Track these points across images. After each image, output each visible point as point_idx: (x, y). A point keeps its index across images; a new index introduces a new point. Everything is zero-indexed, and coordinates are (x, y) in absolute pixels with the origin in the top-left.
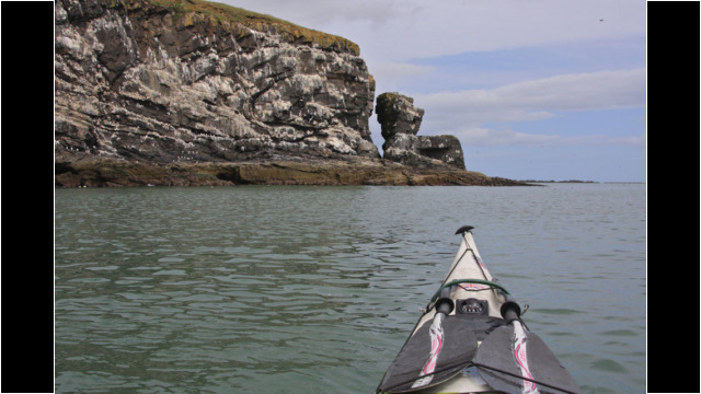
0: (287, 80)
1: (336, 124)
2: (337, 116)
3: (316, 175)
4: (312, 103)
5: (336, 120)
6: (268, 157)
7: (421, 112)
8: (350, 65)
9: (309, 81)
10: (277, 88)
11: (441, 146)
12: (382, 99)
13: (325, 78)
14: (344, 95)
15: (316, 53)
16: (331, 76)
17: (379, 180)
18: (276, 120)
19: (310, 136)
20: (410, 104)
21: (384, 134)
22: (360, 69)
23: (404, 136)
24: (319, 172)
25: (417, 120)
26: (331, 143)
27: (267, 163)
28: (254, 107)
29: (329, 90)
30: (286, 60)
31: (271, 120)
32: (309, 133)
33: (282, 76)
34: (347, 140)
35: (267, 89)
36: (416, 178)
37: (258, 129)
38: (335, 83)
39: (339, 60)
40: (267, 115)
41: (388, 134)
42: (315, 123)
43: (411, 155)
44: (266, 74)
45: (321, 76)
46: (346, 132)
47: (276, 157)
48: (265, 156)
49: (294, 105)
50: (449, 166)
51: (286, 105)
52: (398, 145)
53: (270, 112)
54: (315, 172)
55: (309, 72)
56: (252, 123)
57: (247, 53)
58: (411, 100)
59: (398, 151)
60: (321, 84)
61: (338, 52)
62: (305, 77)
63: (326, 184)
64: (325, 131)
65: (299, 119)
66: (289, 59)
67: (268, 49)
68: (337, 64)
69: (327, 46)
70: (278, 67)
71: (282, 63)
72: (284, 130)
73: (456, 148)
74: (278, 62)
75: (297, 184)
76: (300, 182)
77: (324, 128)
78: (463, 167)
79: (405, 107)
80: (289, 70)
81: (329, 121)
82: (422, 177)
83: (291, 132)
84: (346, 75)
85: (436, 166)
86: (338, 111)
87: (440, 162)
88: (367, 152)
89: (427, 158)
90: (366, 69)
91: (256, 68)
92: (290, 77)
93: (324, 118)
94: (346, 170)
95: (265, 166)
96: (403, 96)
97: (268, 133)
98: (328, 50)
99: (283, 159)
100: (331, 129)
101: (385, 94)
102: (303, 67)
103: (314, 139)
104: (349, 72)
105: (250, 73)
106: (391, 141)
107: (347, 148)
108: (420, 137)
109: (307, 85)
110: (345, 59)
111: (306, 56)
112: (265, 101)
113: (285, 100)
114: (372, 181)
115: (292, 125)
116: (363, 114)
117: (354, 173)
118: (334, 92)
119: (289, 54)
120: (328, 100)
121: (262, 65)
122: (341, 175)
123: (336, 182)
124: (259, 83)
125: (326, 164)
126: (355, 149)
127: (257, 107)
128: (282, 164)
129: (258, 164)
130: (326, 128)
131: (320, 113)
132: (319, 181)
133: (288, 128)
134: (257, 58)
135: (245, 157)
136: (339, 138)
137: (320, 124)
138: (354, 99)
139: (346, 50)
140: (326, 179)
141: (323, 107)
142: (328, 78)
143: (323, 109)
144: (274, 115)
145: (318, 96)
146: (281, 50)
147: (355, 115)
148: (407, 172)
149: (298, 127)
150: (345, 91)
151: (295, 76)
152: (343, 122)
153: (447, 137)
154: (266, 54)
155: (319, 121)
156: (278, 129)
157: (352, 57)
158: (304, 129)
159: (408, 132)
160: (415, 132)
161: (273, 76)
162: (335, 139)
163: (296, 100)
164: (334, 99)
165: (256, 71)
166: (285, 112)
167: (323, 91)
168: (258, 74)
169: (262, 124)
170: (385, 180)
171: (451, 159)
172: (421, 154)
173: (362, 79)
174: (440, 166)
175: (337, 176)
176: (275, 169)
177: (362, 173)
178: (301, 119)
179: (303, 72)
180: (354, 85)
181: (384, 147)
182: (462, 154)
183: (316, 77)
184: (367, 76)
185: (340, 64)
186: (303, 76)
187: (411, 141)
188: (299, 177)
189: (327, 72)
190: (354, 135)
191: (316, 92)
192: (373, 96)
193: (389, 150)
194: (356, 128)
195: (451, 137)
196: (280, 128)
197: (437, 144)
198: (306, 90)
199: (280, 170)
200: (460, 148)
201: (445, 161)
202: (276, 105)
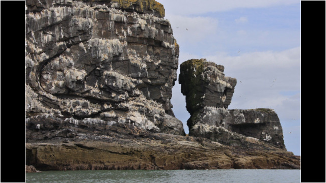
0: (82, 45)
1: (138, 96)
2: (139, 87)
3: (129, 157)
4: (111, 72)
5: (138, 92)
6: (72, 136)
7: (233, 82)
8: (154, 28)
9: (108, 46)
10: (69, 54)
11: (257, 121)
12: (187, 66)
13: (126, 43)
14: (147, 62)
15: (115, 14)
16: (131, 41)
17: (201, 163)
18: (68, 92)
19: (108, 110)
20: (220, 73)
21: (189, 108)
22: (165, 32)
23: (214, 110)
24: (132, 153)
25: (229, 92)
26: (132, 118)
27: (71, 144)
28: (41, 76)
29: (130, 57)
30: (81, 21)
31: (63, 91)
32: (106, 106)
33: (75, 40)
34: (149, 115)
35: (58, 55)
36: (243, 160)
37: (46, 102)
38: (137, 49)
39: (141, 22)
40: (57, 86)
41: (195, 108)
42: (113, 95)
43: (222, 131)
44: (57, 38)
45: (121, 41)
46: (149, 106)
47: (82, 135)
48: (67, 135)
49: (89, 74)
50: (267, 145)
51: (80, 74)
52: (206, 121)
53: (61, 83)
54: (127, 154)
55: (107, 36)
56: (40, 95)
57: (35, 12)
58: (221, 68)
59: (207, 128)
60: (121, 50)
61: (140, 13)
62: (103, 41)
63: (139, 168)
64: (125, 105)
65: (95, 90)
66: (84, 20)
67: (60, 8)
68: (140, 27)
69: (128, 6)
70: (71, 30)
71: (76, 25)
72: (77, 104)
73: (273, 124)
74: (71, 24)
75: (106, 168)
76: (110, 165)
77: (123, 101)
78: (282, 146)
79: (214, 76)
80: (85, 33)
81: (130, 92)
82: (249, 159)
83: (85, 106)
84: (149, 39)
85: (251, 144)
86: (141, 81)
87: (256, 140)
88: (172, 128)
89: (241, 136)
90: (171, 33)
91: (45, 29)
92: (85, 41)
93: (124, 89)
94: (162, 151)
95: (68, 147)
96: (213, 64)
97: (58, 107)
98: (129, 10)
99: (90, 139)
100: (132, 102)
101: (190, 61)
102: (100, 30)
103: (112, 114)
104: (153, 36)
105: (37, 36)
106: (198, 115)
107: (151, 125)
108: (232, 111)
109: (104, 51)
110: (148, 21)
111: (104, 17)
112: (56, 69)
113: (79, 69)
114: (192, 163)
115: (86, 98)
116: (166, 85)
117: (171, 154)
118: (135, 59)
119: (84, 14)
120: (129, 68)
121: (51, 27)
122: (157, 157)
123: (150, 164)
124: (48, 48)
125: (138, 144)
126: (159, 126)
127: (45, 76)
128: (88, 144)
129: (59, 144)
130: (127, 101)
131: (120, 83)
132: (132, 164)
133: (82, 101)
134: (46, 19)
135: (41, 137)
136: (141, 112)
137: (120, 97)
138: (158, 67)
139: (149, 11)
140: (139, 162)
141: (123, 77)
142: (129, 43)
143: (122, 79)
144: (65, 86)
145: (117, 63)
146: (75, 9)
147: (159, 86)
148: (231, 153)
149: (94, 100)
150: (148, 58)
151: (91, 40)
152: (145, 94)
153: (263, 110)
154: (57, 14)
155: (118, 93)
156: (69, 102)
157: (156, 18)
158: (101, 102)
159: (218, 105)
160: (226, 105)
161: (65, 40)
162: (137, 114)
163: (92, 69)
164: (136, 67)
165: (45, 33)
166: (79, 82)
167: (122, 58)
168: (48, 38)
169: (52, 97)
170: (208, 162)
171: (268, 138)
172: (233, 131)
173: (167, 44)
174: (256, 144)
175: (152, 158)
176: (80, 150)
177: (180, 154)
178: (97, 91)
179: (100, 36)
180: (158, 51)
181: (190, 123)
182: (281, 130)
183: (115, 41)
184: (173, 41)
185: (143, 27)
186: (101, 40)
187: (222, 115)
188: (108, 160)
189: (128, 36)
190: (157, 109)
191: (116, 60)
192: (177, 64)
193: (196, 126)
194: (159, 100)
195: (268, 111)
196: (73, 101)
197: (253, 119)
198: (104, 57)
199: (87, 151)
200: (278, 124)
201: (261, 139)
202: (68, 74)
